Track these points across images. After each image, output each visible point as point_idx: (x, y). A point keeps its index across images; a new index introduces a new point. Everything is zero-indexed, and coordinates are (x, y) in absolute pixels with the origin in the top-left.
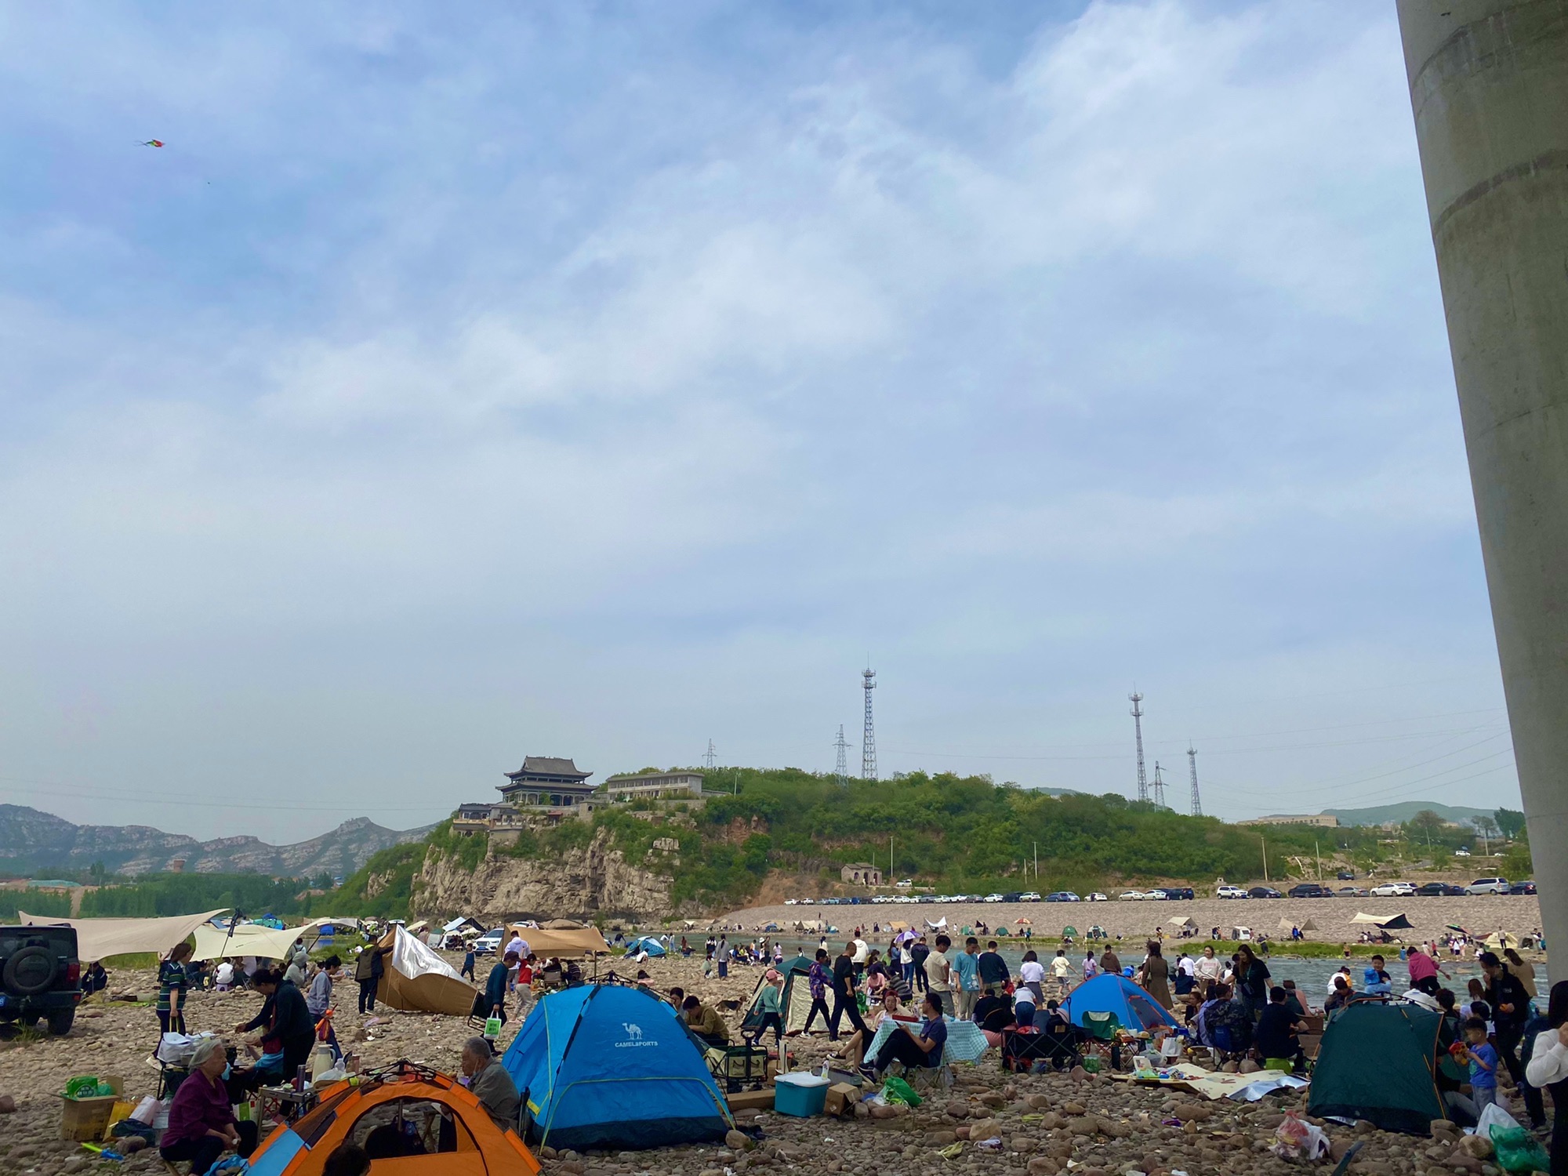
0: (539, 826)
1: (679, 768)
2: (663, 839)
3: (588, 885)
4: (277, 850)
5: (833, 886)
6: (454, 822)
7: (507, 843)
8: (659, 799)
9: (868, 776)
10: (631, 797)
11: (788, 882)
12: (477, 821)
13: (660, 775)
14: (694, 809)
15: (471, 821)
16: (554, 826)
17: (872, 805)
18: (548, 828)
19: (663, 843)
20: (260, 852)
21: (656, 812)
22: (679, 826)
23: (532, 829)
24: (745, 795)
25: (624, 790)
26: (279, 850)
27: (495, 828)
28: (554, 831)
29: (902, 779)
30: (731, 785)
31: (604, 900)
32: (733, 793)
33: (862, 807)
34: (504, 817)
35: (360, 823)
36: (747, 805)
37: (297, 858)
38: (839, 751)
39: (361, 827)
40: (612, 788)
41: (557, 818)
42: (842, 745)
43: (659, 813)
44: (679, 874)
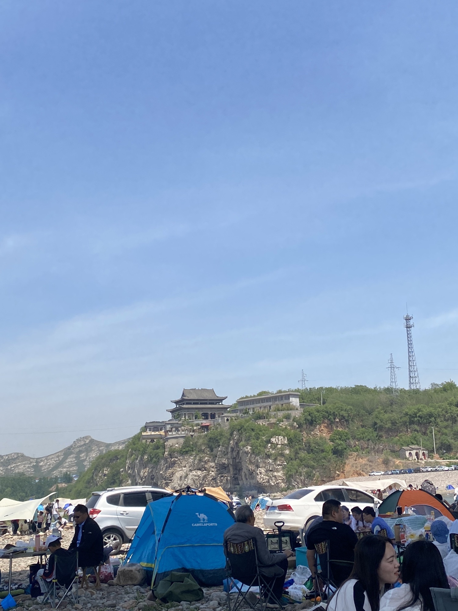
0: (196, 433)
1: (283, 390)
2: (277, 437)
3: (231, 469)
4: (37, 460)
5: (394, 462)
6: (143, 434)
7: (177, 445)
8: (272, 411)
9: (413, 387)
10: (253, 411)
11: (363, 461)
12: (157, 433)
13: (270, 396)
14: (295, 416)
15: (153, 433)
16: (206, 433)
17: (417, 406)
18: (201, 434)
19: (277, 440)
20: (26, 462)
21: (270, 420)
22: (286, 428)
23: (192, 436)
24: (329, 406)
25: (248, 407)
26: (38, 461)
27: (169, 437)
28: (206, 436)
29: (437, 387)
30: (319, 400)
31: (242, 479)
32: (320, 404)
33: (411, 408)
34: (174, 429)
35: (85, 440)
36: (330, 412)
37: (49, 465)
38: (391, 372)
39: (87, 442)
40: (240, 406)
41: (206, 427)
42: (392, 367)
43: (273, 420)
44: (289, 459)
